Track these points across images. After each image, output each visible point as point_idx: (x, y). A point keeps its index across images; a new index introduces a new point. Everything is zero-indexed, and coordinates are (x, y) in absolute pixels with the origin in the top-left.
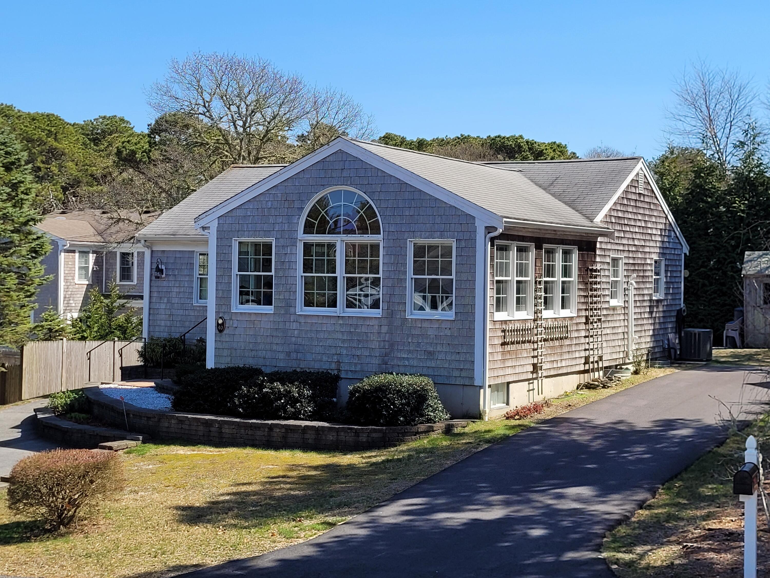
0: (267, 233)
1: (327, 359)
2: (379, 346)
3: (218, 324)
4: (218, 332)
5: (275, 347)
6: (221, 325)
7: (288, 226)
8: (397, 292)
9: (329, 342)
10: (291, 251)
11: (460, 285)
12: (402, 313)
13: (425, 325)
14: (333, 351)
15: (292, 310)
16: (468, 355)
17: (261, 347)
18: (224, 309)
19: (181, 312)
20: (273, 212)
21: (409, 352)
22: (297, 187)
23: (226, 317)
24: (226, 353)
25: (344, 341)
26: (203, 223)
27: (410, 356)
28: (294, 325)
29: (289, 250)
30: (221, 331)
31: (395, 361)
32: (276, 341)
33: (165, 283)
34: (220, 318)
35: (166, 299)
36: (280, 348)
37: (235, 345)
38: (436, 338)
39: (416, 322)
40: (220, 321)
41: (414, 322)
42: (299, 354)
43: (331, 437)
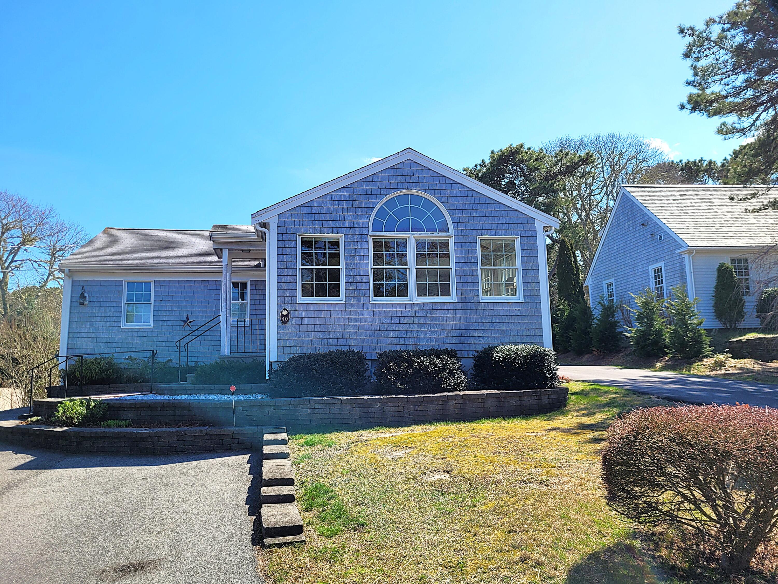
0: (335, 229)
1: (403, 342)
2: (455, 327)
3: (282, 315)
4: (281, 323)
5: (347, 335)
6: (285, 316)
7: (358, 224)
8: (469, 279)
9: (405, 327)
10: (361, 246)
11: (525, 273)
12: (475, 298)
13: (499, 307)
14: (409, 335)
15: (364, 299)
16: (537, 331)
17: (333, 335)
18: (288, 300)
19: (106, 335)
20: (341, 211)
21: (484, 331)
22: (365, 190)
23: (290, 308)
24: (291, 343)
25: (420, 325)
26: (262, 219)
27: (485, 334)
28: (367, 314)
29: (359, 245)
30: (285, 322)
31: (472, 340)
32: (349, 328)
33: (87, 310)
34: (285, 309)
35: (89, 323)
36: (353, 336)
37: (302, 336)
38: (508, 318)
39: (488, 305)
40: (285, 313)
41: (486, 306)
42: (374, 340)
43: (514, 403)
